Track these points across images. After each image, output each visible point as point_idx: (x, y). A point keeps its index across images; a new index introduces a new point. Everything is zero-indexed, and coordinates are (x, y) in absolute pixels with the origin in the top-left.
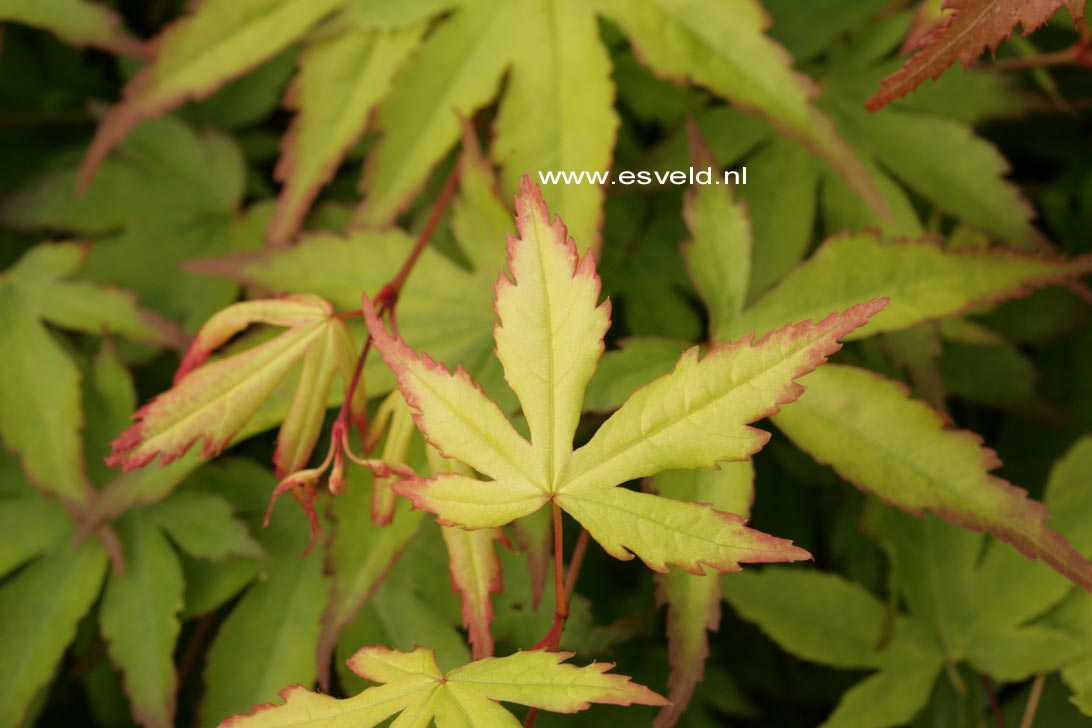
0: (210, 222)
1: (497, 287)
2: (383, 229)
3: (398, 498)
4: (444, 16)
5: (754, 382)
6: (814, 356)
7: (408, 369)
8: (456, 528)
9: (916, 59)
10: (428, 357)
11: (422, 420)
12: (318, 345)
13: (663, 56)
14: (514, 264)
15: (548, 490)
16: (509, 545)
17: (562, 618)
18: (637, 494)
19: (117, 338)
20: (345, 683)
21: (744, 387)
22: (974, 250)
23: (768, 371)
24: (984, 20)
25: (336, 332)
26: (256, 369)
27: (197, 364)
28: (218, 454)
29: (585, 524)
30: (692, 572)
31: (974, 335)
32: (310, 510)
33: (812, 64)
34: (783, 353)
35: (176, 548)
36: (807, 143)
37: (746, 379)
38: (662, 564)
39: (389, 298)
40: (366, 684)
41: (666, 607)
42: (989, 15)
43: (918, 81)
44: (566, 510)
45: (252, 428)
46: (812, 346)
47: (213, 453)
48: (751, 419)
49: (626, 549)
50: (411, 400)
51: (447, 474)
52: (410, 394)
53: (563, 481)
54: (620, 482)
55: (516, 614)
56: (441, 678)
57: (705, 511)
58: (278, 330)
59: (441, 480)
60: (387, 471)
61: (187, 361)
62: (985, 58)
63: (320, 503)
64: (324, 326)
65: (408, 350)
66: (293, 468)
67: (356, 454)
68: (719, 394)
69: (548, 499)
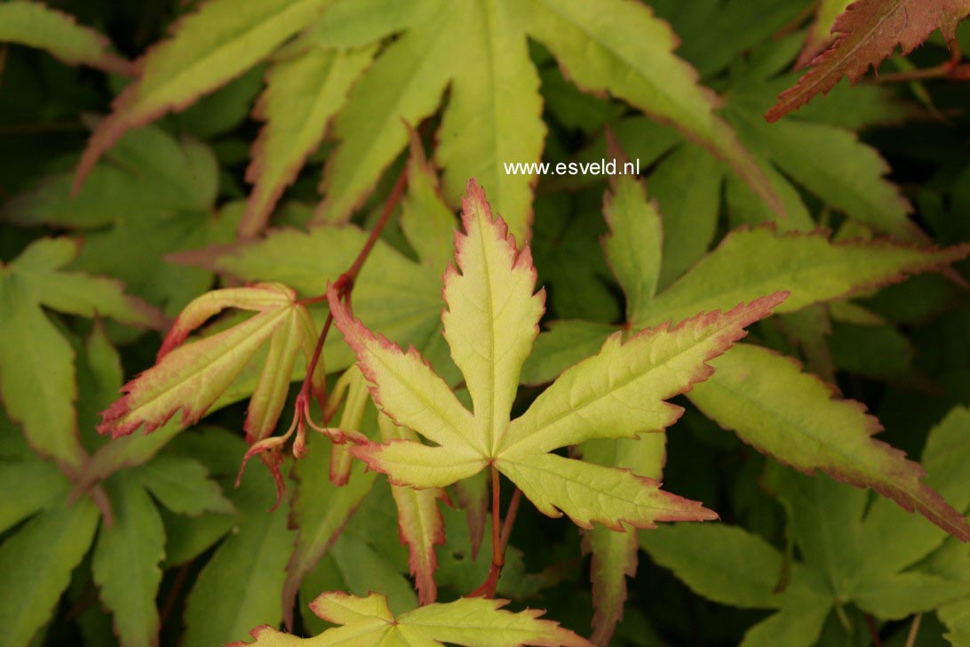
0: (188, 219)
1: (445, 277)
2: (340, 225)
3: (353, 461)
4: (394, 37)
5: (670, 364)
6: (722, 341)
7: (366, 348)
8: (407, 487)
9: (808, 76)
10: (384, 337)
11: (378, 393)
12: (283, 327)
13: (585, 73)
14: (461, 257)
15: (489, 456)
16: (451, 503)
17: (497, 568)
18: (565, 459)
19: (106, 321)
20: (307, 624)
21: (662, 367)
22: (858, 240)
23: (683, 354)
24: (868, 42)
25: (299, 315)
26: (228, 349)
27: (176, 344)
28: (195, 422)
29: (520, 485)
30: (613, 528)
31: (859, 316)
32: (276, 472)
33: (716, 80)
34: (696, 339)
35: (159, 505)
36: (712, 149)
37: (662, 361)
38: (587, 521)
39: (345, 286)
40: (326, 625)
41: (590, 556)
42: (872, 37)
43: (810, 95)
44: (504, 473)
45: (225, 400)
46: (722, 332)
47: (192, 422)
48: (667, 396)
49: (556, 507)
50: (368, 375)
51: (399, 440)
52: (367, 370)
53: (501, 447)
54: (551, 449)
55: (458, 562)
56: (391, 620)
57: (626, 475)
58: (249, 314)
59: (394, 445)
60: (343, 438)
61: (169, 341)
62: (869, 74)
63: (285, 466)
64: (288, 310)
65: (367, 331)
66: (261, 436)
67: (316, 423)
68: (640, 373)
69: (487, 464)
